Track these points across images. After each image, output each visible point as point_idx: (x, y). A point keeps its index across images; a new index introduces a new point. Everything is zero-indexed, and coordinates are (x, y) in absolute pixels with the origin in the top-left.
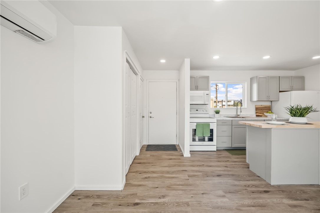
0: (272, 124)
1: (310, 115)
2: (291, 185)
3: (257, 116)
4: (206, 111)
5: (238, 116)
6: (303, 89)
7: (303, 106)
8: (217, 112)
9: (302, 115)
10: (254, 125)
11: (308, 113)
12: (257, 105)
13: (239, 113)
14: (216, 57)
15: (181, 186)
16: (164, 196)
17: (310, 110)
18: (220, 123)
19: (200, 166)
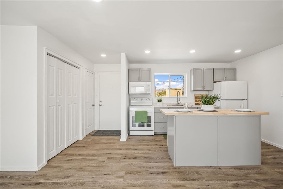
3: (196, 104)
4: (149, 99)
5: (179, 104)
6: (235, 80)
8: (160, 101)
11: (215, 102)
12: (196, 94)
13: (179, 102)
14: (147, 52)
15: (92, 168)
16: (69, 177)
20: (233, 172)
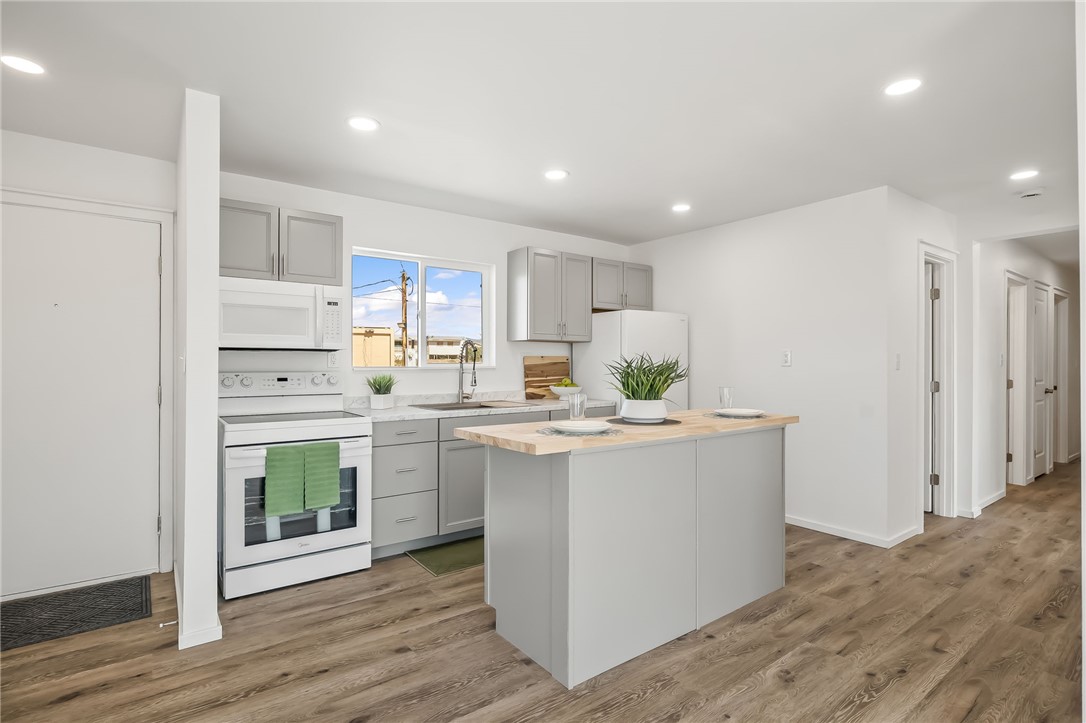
0: (571, 434)
1: (675, 390)
2: (628, 665)
3: (530, 397)
4: (329, 380)
5: (466, 400)
6: (648, 306)
7: (657, 361)
8: (382, 388)
9: (653, 394)
10: (508, 442)
11: (668, 386)
12: (528, 357)
13: (468, 390)
14: (362, 124)
17: (673, 375)
18: (387, 438)
19: (262, 689)
20: (744, 633)
